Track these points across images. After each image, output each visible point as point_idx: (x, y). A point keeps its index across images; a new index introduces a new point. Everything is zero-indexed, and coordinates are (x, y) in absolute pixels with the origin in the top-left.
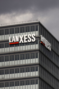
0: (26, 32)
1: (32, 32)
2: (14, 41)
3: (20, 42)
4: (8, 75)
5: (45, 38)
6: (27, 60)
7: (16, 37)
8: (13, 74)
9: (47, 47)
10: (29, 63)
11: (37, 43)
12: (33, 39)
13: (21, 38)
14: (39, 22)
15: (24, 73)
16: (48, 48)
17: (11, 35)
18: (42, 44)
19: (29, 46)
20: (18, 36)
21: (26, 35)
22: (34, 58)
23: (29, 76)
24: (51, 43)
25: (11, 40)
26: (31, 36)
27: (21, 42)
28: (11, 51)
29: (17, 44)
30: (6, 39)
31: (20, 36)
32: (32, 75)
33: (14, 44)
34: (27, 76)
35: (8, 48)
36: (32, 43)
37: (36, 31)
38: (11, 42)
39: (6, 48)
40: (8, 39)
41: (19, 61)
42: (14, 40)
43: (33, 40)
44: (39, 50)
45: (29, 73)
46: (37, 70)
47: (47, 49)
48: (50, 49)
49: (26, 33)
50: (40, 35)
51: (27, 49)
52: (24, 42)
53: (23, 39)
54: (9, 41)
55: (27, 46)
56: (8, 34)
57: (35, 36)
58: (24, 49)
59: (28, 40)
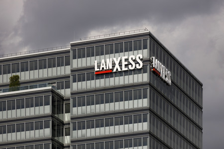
0: (126, 51)
1: (136, 52)
2: (103, 68)
3: (115, 70)
4: (93, 130)
5: (160, 61)
6: (126, 102)
8: (102, 129)
9: (164, 77)
10: (131, 107)
11: (145, 72)
12: (138, 63)
13: (117, 63)
14: (150, 32)
15: (121, 126)
16: (167, 79)
17: (98, 57)
18: (155, 73)
19: (131, 76)
20: (111, 59)
21: (126, 57)
22: (140, 98)
23: (131, 131)
24: (171, 70)
25: (99, 67)
26: (134, 59)
27: (117, 70)
28: (98, 86)
29: (109, 73)
30: (89, 65)
31: (115, 59)
32: (136, 130)
33: (103, 74)
34: (127, 131)
35: (93, 81)
36: (136, 71)
37: (144, 49)
38: (98, 70)
39: (89, 82)
40: (92, 64)
42: (104, 67)
43: (137, 65)
44: (150, 84)
45: (131, 125)
46: (145, 121)
47: (165, 82)
49: (126, 53)
50: (150, 56)
51: (126, 82)
52: (121, 69)
53: (120, 65)
54: (94, 68)
55: (126, 77)
56: (93, 56)
57: (141, 57)
58: (122, 83)
59: (130, 66)
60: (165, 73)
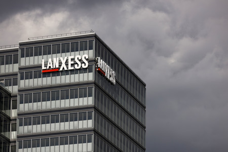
0: (72, 51)
1: (82, 52)
2: (50, 67)
3: (61, 69)
4: (39, 126)
5: (105, 61)
6: (72, 100)
7: (55, 60)
8: (48, 125)
9: (108, 77)
10: (76, 105)
11: (90, 71)
12: (84, 63)
13: (64, 62)
14: (95, 34)
15: (67, 123)
16: (111, 79)
17: (45, 56)
18: (100, 73)
19: (77, 75)
20: (58, 58)
21: (73, 57)
22: (85, 96)
23: (76, 128)
24: (115, 70)
25: (46, 65)
26: (80, 58)
27: (63, 68)
28: (44, 83)
29: (55, 72)
30: (36, 63)
31: (61, 59)
32: (80, 127)
33: (50, 73)
34: (72, 128)
35: (40, 79)
36: (82, 70)
37: (89, 49)
38: (45, 68)
39: (36, 80)
40: (40, 63)
41: (58, 102)
42: (51, 65)
43: (83, 65)
44: (95, 83)
45: (76, 122)
46: (90, 118)
47: (109, 81)
48: (114, 81)
49: (73, 53)
50: (96, 57)
51: (72, 81)
52: (68, 68)
53: (67, 64)
54: (41, 67)
55: (72, 76)
56: (40, 55)
57: (87, 58)
58: (68, 81)
59: (76, 66)
60: (110, 73)
